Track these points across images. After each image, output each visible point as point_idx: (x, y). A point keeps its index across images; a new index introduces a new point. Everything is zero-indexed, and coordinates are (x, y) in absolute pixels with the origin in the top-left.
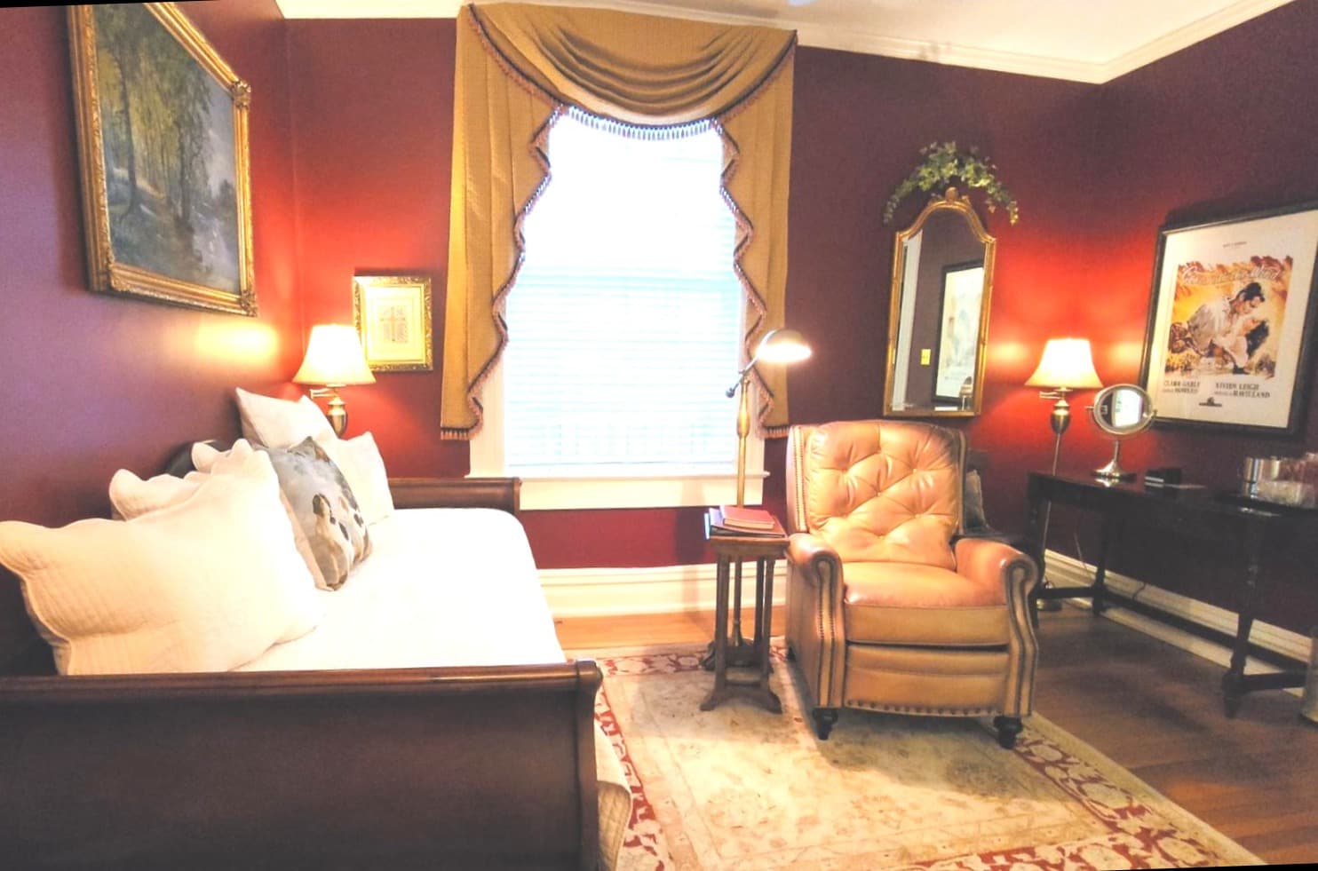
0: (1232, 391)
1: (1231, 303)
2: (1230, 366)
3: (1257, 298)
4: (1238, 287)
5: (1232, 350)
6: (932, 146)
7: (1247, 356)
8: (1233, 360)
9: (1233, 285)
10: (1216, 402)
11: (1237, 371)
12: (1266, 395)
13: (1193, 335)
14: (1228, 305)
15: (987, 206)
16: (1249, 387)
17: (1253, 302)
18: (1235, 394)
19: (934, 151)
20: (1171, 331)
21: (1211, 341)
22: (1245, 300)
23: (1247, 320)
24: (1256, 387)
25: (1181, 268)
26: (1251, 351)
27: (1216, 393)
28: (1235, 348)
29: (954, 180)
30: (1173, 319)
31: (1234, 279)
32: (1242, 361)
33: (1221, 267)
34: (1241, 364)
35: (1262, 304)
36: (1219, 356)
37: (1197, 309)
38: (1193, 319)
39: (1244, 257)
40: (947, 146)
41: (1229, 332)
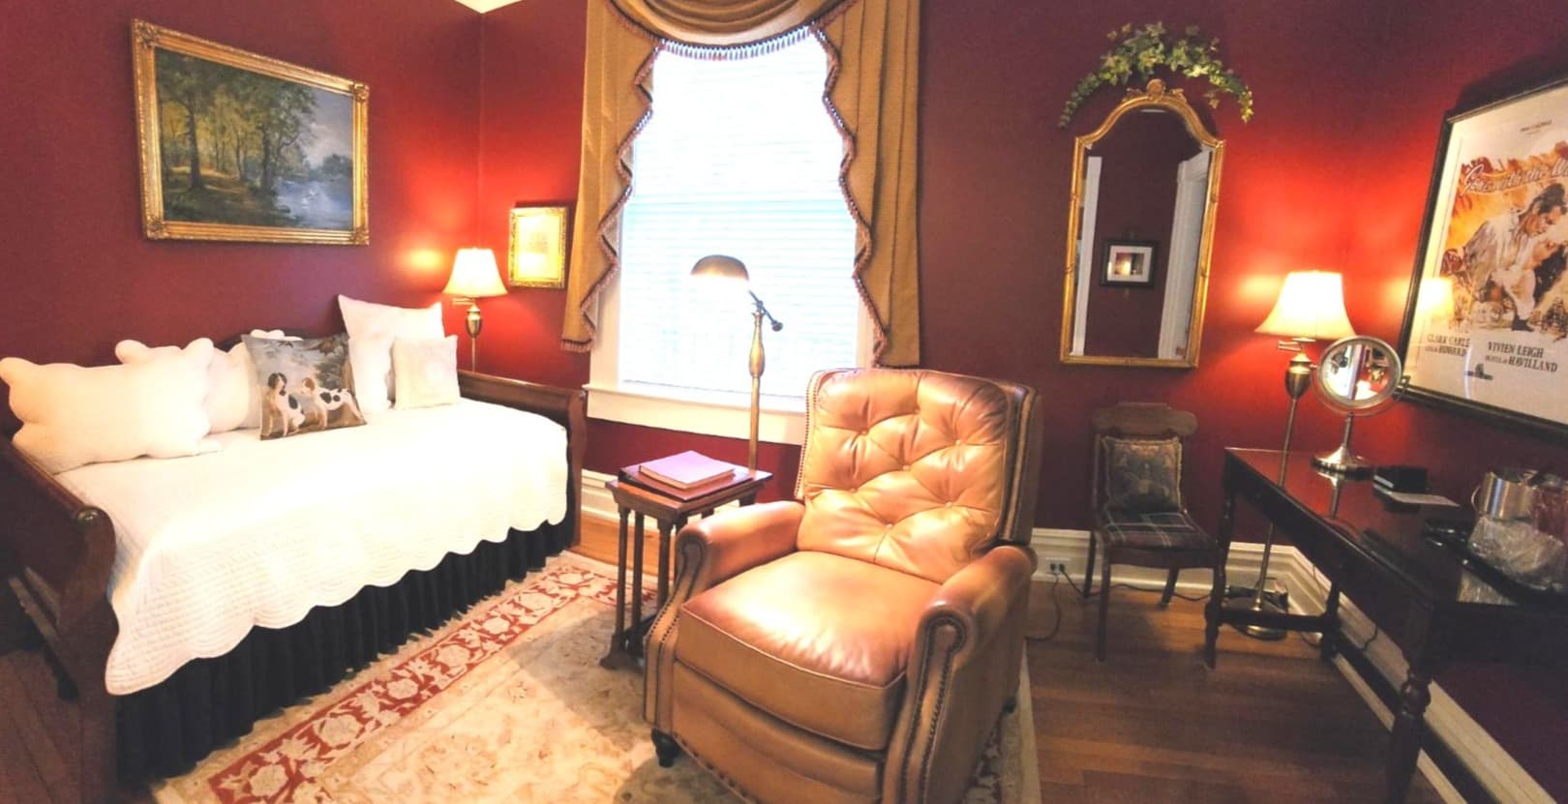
0: (1507, 356)
1: (1521, 217)
2: (1509, 316)
3: (1557, 209)
4: (1534, 191)
5: (1515, 293)
6: (1125, 29)
7: (1533, 303)
8: (1515, 309)
9: (1526, 189)
10: (1486, 372)
11: (1519, 325)
12: (1552, 367)
13: (1468, 268)
14: (1517, 220)
15: (1209, 99)
16: (1530, 352)
17: (1551, 216)
18: (1511, 361)
19: (1131, 35)
20: (1444, 261)
21: (1490, 277)
22: (1540, 213)
23: (1539, 243)
24: (1540, 353)
25: (1464, 168)
26: (1538, 295)
27: (1488, 358)
28: (1518, 289)
29: (1161, 70)
30: (1447, 244)
31: (1530, 181)
32: (1526, 309)
33: (1514, 163)
34: (1524, 315)
35: (1562, 217)
36: (1497, 300)
37: (1477, 228)
38: (1472, 243)
39: (1545, 145)
40: (1149, 28)
41: (1513, 263)
